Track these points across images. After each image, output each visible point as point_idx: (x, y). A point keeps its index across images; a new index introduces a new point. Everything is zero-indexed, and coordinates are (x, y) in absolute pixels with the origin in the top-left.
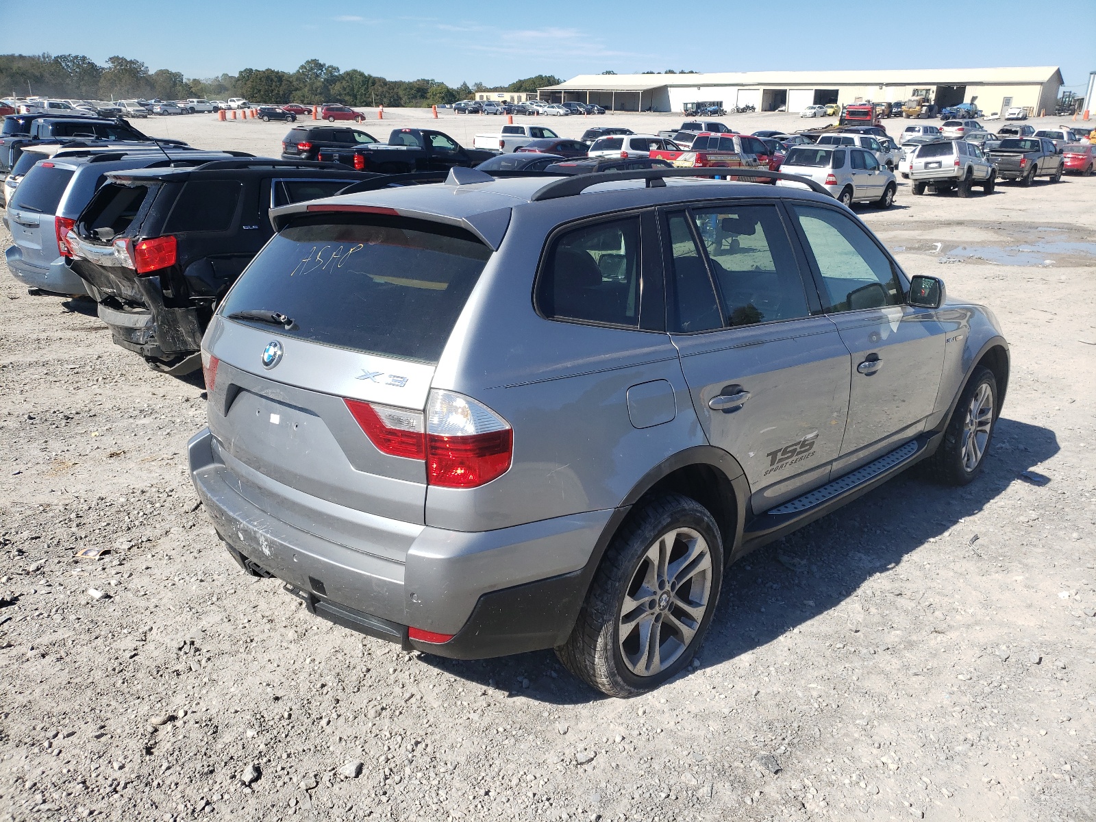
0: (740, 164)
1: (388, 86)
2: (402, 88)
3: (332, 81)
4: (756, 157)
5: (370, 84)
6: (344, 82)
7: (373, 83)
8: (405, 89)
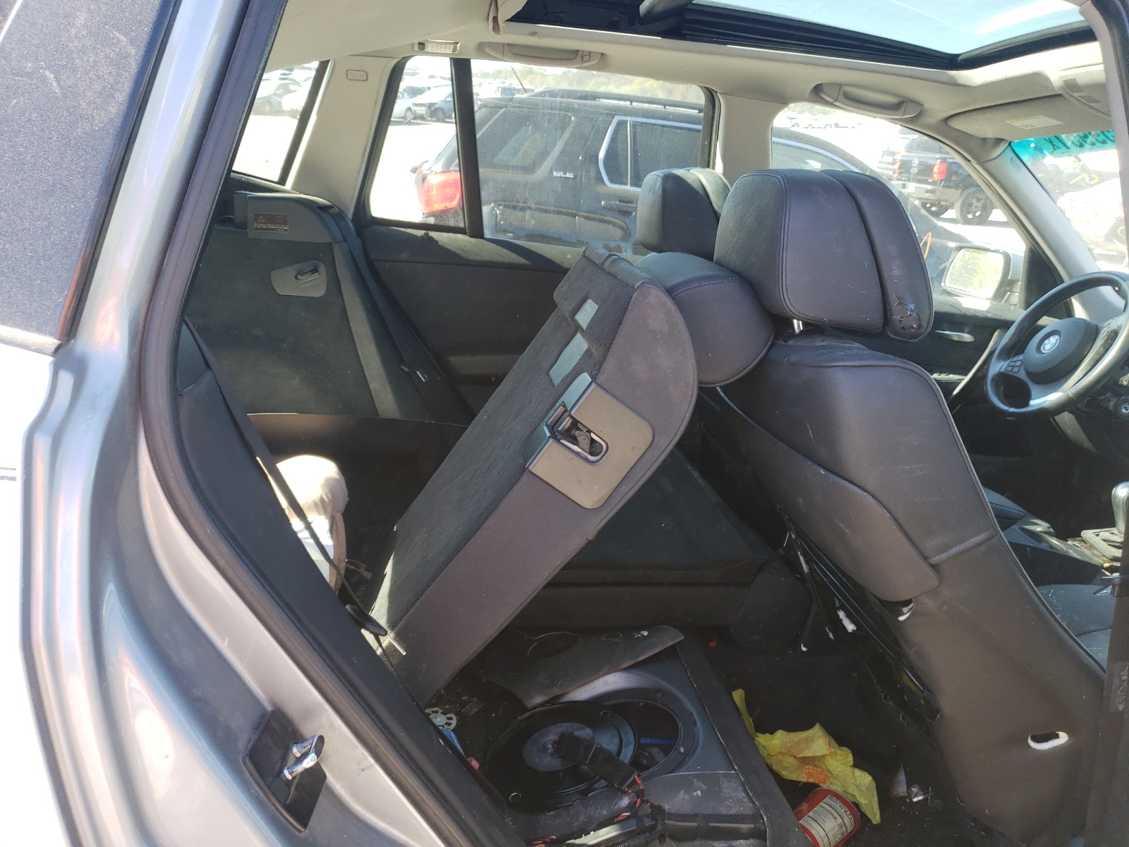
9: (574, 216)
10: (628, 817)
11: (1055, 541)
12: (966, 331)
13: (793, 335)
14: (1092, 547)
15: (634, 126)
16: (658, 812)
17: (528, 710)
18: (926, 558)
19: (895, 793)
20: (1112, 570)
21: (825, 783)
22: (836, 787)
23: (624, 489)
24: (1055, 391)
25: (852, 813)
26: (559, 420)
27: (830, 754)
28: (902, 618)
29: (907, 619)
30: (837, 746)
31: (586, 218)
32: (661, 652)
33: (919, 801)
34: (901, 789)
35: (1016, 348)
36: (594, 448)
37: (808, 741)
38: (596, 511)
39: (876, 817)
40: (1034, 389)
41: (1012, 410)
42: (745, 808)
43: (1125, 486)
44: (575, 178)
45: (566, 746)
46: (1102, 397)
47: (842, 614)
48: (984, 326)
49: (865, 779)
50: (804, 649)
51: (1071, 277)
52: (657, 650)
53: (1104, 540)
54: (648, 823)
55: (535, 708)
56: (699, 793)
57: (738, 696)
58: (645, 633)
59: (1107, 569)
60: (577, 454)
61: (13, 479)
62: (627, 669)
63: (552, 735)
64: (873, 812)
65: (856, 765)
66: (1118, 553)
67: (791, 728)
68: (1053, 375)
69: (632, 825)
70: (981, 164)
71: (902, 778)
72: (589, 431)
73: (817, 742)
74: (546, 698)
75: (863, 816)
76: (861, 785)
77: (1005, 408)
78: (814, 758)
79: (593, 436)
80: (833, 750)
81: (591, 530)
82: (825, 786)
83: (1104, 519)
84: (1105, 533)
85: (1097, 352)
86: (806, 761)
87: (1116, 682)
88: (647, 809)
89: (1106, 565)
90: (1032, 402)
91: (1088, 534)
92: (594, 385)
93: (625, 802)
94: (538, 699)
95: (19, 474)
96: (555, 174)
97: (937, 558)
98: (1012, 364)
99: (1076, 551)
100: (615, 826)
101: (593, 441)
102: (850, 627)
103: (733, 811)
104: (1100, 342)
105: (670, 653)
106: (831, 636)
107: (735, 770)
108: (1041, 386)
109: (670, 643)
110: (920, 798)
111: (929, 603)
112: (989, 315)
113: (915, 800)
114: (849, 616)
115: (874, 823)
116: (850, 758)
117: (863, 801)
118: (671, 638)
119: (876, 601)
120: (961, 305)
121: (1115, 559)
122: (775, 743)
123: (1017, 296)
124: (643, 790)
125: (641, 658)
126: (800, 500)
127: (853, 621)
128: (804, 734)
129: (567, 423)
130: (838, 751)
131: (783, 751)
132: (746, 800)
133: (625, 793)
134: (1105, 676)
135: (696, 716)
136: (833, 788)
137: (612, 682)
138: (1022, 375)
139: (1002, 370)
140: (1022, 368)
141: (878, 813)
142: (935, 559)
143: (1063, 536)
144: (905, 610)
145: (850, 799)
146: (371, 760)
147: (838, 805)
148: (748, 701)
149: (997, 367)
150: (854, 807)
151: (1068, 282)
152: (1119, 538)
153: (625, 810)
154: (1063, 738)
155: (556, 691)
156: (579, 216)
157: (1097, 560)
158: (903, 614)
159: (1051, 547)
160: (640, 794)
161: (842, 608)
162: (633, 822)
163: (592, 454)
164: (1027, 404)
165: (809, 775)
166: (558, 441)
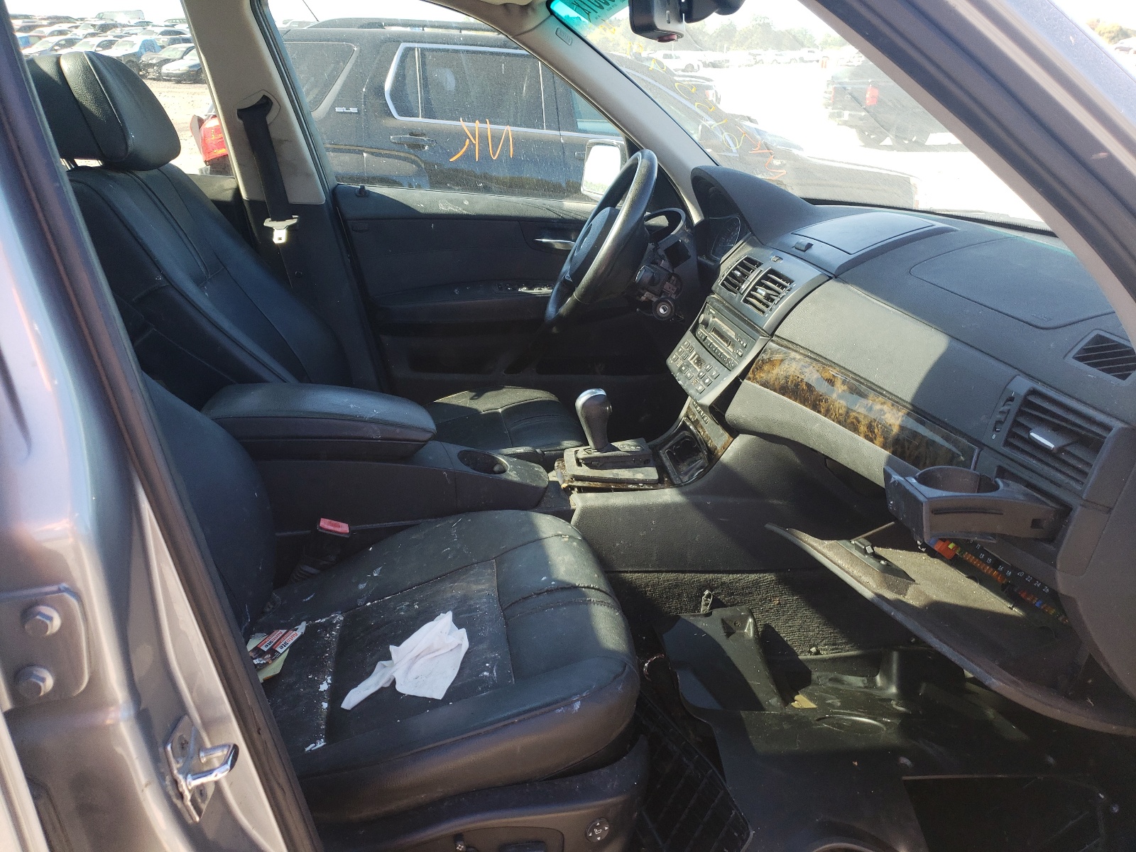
9: (361, 152)
15: (423, 52)
31: (372, 154)
44: (358, 113)
96: (338, 109)
156: (366, 152)
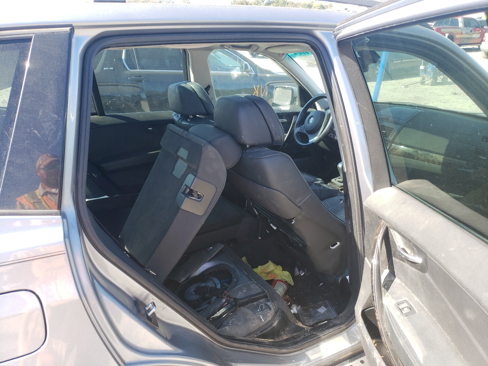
0: (462, 33)
1: (294, 4)
2: (301, 5)
3: (269, 3)
4: (472, 29)
5: (286, 4)
6: (274, 4)
7: (287, 3)
8: (302, 6)
10: (227, 304)
11: (324, 185)
12: (284, 118)
13: (247, 149)
14: (335, 184)
16: (236, 300)
17: (181, 284)
18: (296, 205)
19: (296, 275)
20: (341, 190)
21: (275, 278)
22: (279, 278)
23: (211, 206)
24: (316, 136)
25: (286, 284)
26: (185, 190)
27: (275, 269)
28: (293, 223)
29: (294, 223)
30: (276, 266)
31: (123, 86)
32: (218, 252)
33: (303, 275)
34: (297, 273)
35: (301, 122)
36: (199, 197)
37: (268, 266)
38: (203, 215)
39: (292, 284)
40: (309, 136)
41: (304, 144)
42: (260, 290)
43: (341, 164)
44: (114, 70)
45: (198, 291)
46: (329, 135)
47: (271, 225)
48: (289, 115)
49: (286, 273)
50: (260, 238)
51: (314, 96)
52: (217, 252)
53: (338, 181)
54: (234, 303)
55: (182, 283)
56: (245, 290)
57: (244, 259)
58: (211, 248)
59: (340, 190)
60: (194, 199)
61: (65, 253)
62: (209, 261)
63: (192, 289)
64: (292, 283)
65: (283, 270)
66: (342, 184)
67: (262, 264)
68: (314, 131)
69: (229, 306)
70: (279, 62)
71: (297, 269)
72: (197, 192)
73: (271, 266)
74: (185, 278)
75: (289, 284)
76: (285, 275)
77: (302, 144)
78: (270, 272)
79: (198, 193)
80: (276, 267)
81: (203, 221)
82: (276, 279)
83: (337, 174)
84: (338, 179)
85: (326, 121)
86: (268, 273)
87: (348, 225)
88: (232, 300)
89: (340, 189)
90: (310, 141)
91: (333, 180)
92: (196, 178)
93: (224, 300)
94: (183, 279)
95: (65, 252)
96: (105, 69)
97: (299, 204)
98: (301, 128)
99: (331, 187)
100: (224, 308)
101: (198, 195)
102: (275, 228)
103: (256, 292)
104: (326, 118)
105: (221, 252)
106: (268, 232)
107: (253, 281)
108: (311, 135)
109: (220, 249)
110: (303, 274)
111: (300, 217)
112: (290, 111)
113: (302, 275)
114: (273, 225)
115: (292, 285)
116: (281, 268)
117: (288, 280)
118: (220, 247)
119: (284, 220)
120: (281, 109)
121: (342, 186)
122: (259, 270)
123: (297, 103)
124: (229, 295)
125: (212, 256)
126: (259, 196)
127: (275, 226)
128: (267, 265)
129: (188, 190)
130: (277, 267)
131: (261, 272)
132: (259, 288)
133: (223, 298)
134: (345, 224)
135: (236, 269)
136: (278, 279)
137: (206, 266)
138: (305, 132)
139: (298, 131)
140: (304, 129)
141: (293, 282)
142: (299, 205)
143: (326, 183)
144: (293, 220)
145: (284, 280)
146: (165, 305)
147: (281, 283)
148: (247, 260)
149: (297, 130)
150: (286, 282)
151: (313, 98)
152: (341, 180)
153: (225, 302)
154: (338, 243)
155: (188, 275)
156: (119, 85)
157: (337, 188)
158: (293, 222)
159: (324, 187)
160: (228, 296)
161: (271, 223)
162: (229, 305)
163: (199, 198)
164: (308, 142)
165: (271, 277)
166: (188, 197)
